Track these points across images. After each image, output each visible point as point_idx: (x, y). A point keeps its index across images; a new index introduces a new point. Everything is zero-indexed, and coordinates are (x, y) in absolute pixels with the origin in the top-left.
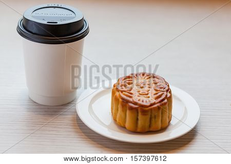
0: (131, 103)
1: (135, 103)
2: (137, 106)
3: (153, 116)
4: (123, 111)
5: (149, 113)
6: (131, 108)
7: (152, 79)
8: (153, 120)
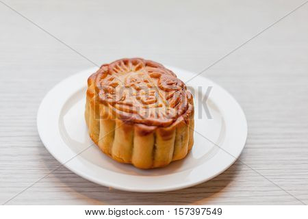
0: (141, 123)
1: (149, 123)
2: (152, 128)
3: (179, 137)
4: (127, 139)
5: (174, 135)
6: (144, 134)
7: (145, 70)
8: (180, 143)
